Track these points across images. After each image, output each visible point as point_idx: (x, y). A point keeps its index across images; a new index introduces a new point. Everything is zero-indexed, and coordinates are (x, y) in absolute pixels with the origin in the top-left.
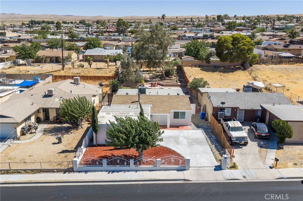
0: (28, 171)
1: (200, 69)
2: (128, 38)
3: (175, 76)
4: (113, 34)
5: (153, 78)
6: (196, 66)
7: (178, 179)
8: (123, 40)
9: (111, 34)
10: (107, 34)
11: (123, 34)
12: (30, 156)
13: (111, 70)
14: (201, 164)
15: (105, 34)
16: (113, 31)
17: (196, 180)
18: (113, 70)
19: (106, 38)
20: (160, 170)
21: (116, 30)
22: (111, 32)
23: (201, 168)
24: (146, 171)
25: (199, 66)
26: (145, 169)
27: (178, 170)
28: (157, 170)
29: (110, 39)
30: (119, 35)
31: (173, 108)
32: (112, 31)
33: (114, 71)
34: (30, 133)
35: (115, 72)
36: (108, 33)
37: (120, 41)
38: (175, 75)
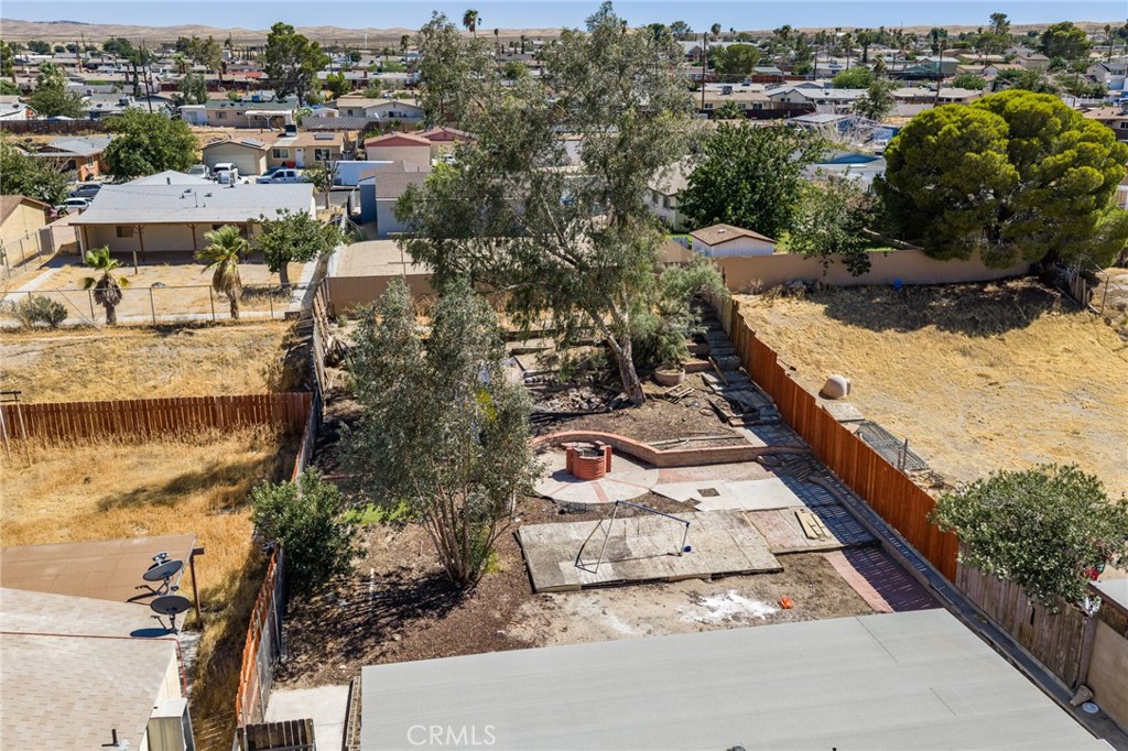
1: (821, 307)
2: (323, 111)
3: (691, 370)
4: (251, 94)
8: (300, 123)
9: (240, 94)
10: (221, 95)
11: (300, 95)
13: (256, 339)
15: (213, 95)
16: (249, 80)
18: (271, 336)
19: (220, 115)
21: (264, 76)
22: (243, 86)
25: (811, 291)
29: (238, 119)
30: (281, 97)
32: (247, 83)
33: (279, 342)
35: (284, 346)
36: (226, 93)
37: (291, 129)
38: (692, 360)
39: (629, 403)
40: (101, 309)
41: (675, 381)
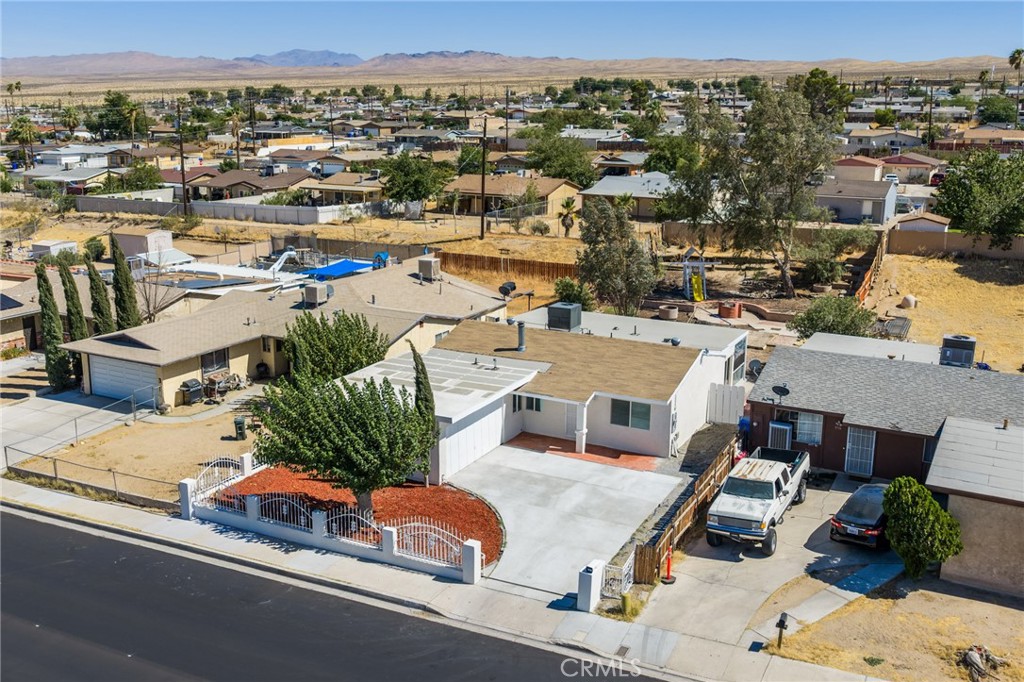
0: (90, 491)
1: (956, 266)
3: (835, 287)
5: (756, 288)
6: (944, 257)
7: (406, 599)
12: (139, 457)
14: (530, 578)
17: (460, 619)
20: (391, 565)
23: (516, 590)
24: (353, 556)
25: (959, 258)
26: (352, 552)
27: (441, 577)
28: (382, 563)
31: (610, 386)
34: (206, 403)
38: (840, 282)
39: (785, 297)
40: (563, 229)
41: (822, 291)
